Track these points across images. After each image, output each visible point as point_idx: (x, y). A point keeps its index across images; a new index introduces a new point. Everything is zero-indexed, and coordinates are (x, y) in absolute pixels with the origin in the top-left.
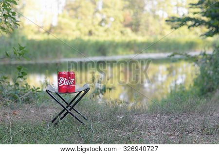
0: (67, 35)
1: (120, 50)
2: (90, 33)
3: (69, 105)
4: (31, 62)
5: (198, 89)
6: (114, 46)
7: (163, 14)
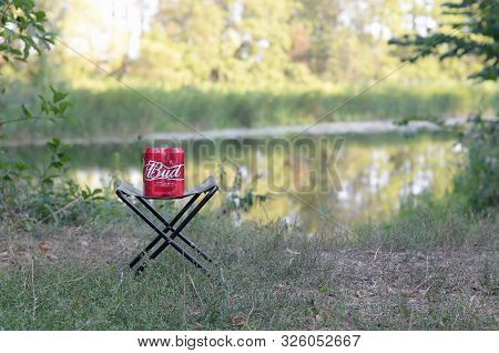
0: (162, 78)
1: (282, 115)
2: (215, 74)
3: (169, 226)
4: (79, 141)
5: (464, 200)
6: (270, 105)
7: (381, 32)
